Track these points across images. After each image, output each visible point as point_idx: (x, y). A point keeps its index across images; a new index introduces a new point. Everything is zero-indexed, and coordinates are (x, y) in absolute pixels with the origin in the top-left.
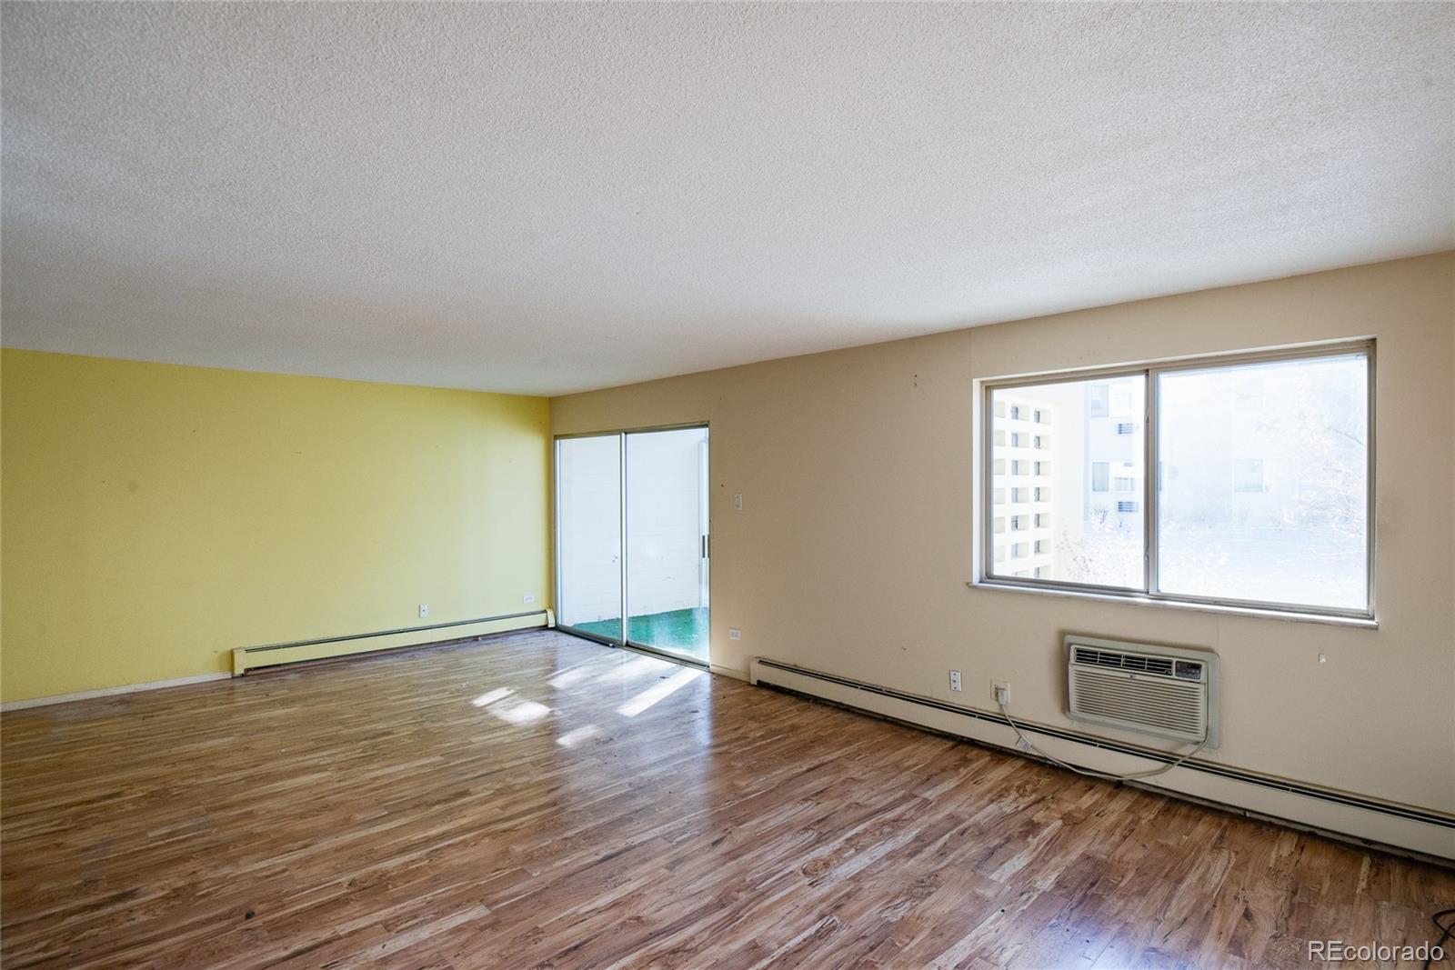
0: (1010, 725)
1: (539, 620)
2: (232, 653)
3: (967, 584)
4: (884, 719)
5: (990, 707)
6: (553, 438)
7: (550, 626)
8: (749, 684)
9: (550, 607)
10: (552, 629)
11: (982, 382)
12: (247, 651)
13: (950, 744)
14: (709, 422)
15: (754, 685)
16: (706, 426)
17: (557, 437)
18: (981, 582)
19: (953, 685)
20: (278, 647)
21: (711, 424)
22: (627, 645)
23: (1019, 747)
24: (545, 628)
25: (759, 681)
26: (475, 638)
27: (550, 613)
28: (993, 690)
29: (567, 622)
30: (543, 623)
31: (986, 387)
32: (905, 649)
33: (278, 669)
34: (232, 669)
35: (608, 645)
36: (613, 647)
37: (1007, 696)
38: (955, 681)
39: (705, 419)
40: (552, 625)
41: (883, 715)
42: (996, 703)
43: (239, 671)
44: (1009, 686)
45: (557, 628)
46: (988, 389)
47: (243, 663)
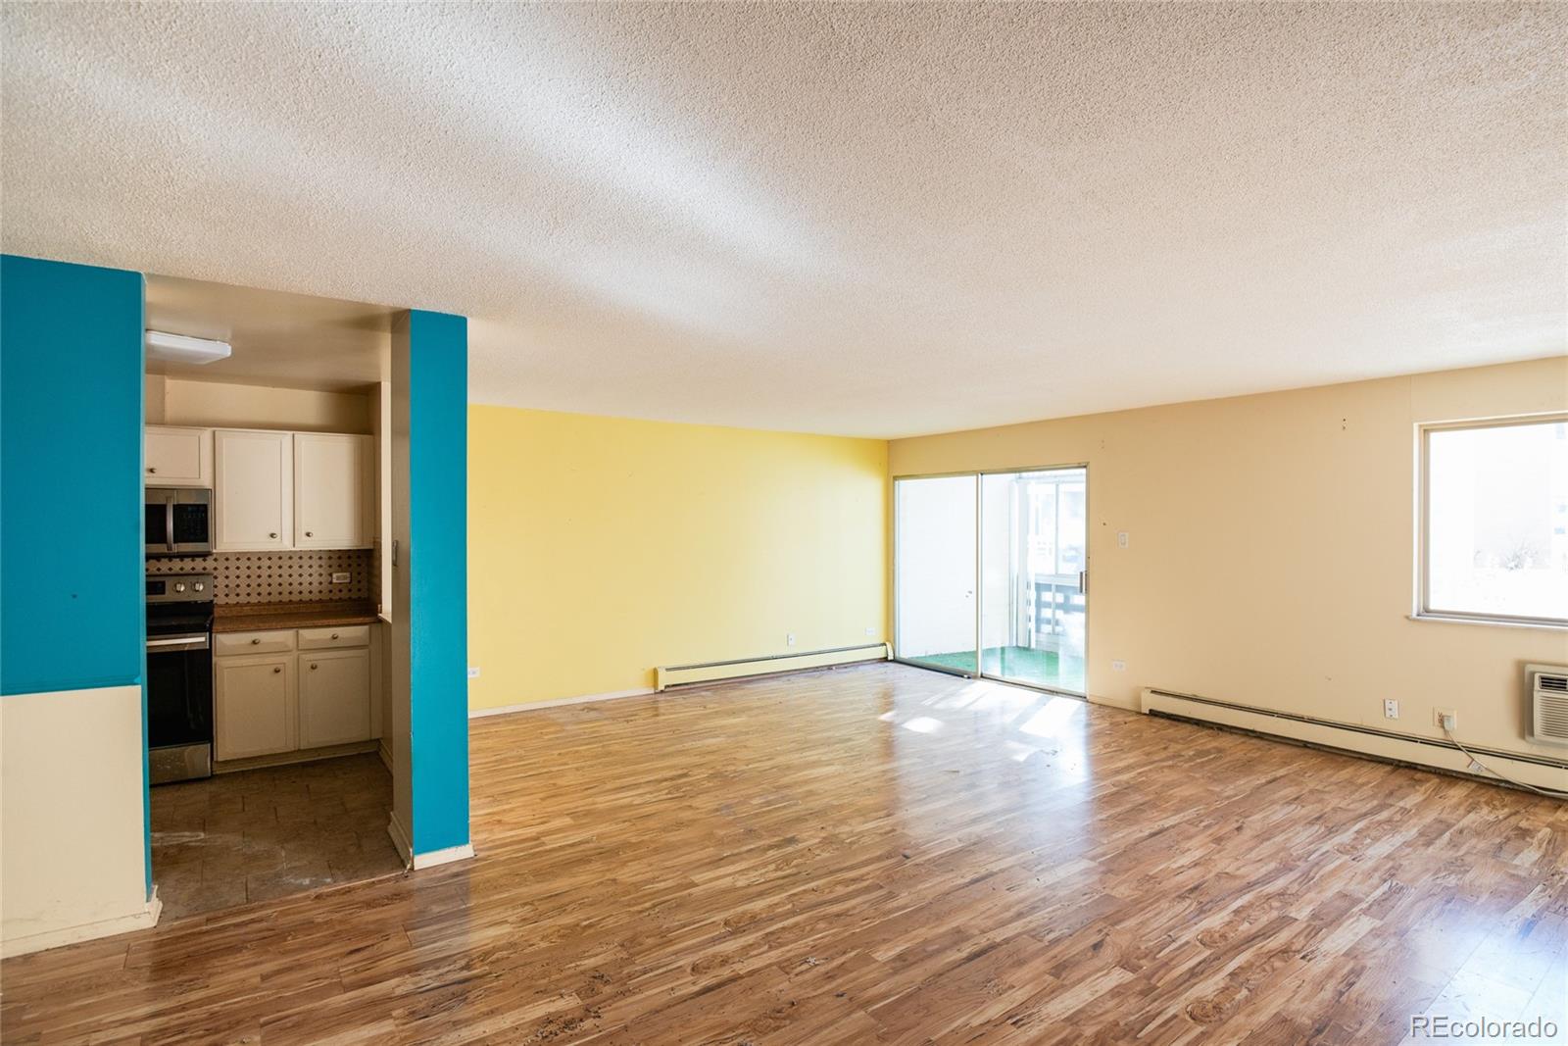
0: (1459, 749)
1: (880, 653)
2: (655, 672)
3: (1407, 617)
4: (1305, 745)
5: (1437, 734)
6: (893, 479)
7: (889, 658)
8: (1139, 713)
9: (888, 641)
10: (891, 661)
11: (1420, 426)
12: (668, 670)
13: (1388, 768)
14: (1088, 463)
15: (1145, 714)
16: (1085, 467)
17: (896, 478)
18: (1418, 615)
19: (1388, 713)
20: (688, 668)
21: (1091, 466)
22: (982, 677)
23: (1472, 770)
24: (885, 660)
25: (1150, 710)
26: (830, 667)
27: (889, 646)
28: (1437, 717)
29: (903, 655)
30: (883, 656)
31: (1425, 431)
32: (1330, 679)
33: (686, 687)
34: (655, 685)
35: (962, 677)
36: (969, 678)
37: (1453, 724)
38: (1390, 709)
39: (1083, 461)
40: (890, 658)
41: (1302, 741)
42: (1441, 730)
43: (661, 687)
44: (1455, 712)
45: (894, 661)
46: (1426, 432)
47: (665, 679)
